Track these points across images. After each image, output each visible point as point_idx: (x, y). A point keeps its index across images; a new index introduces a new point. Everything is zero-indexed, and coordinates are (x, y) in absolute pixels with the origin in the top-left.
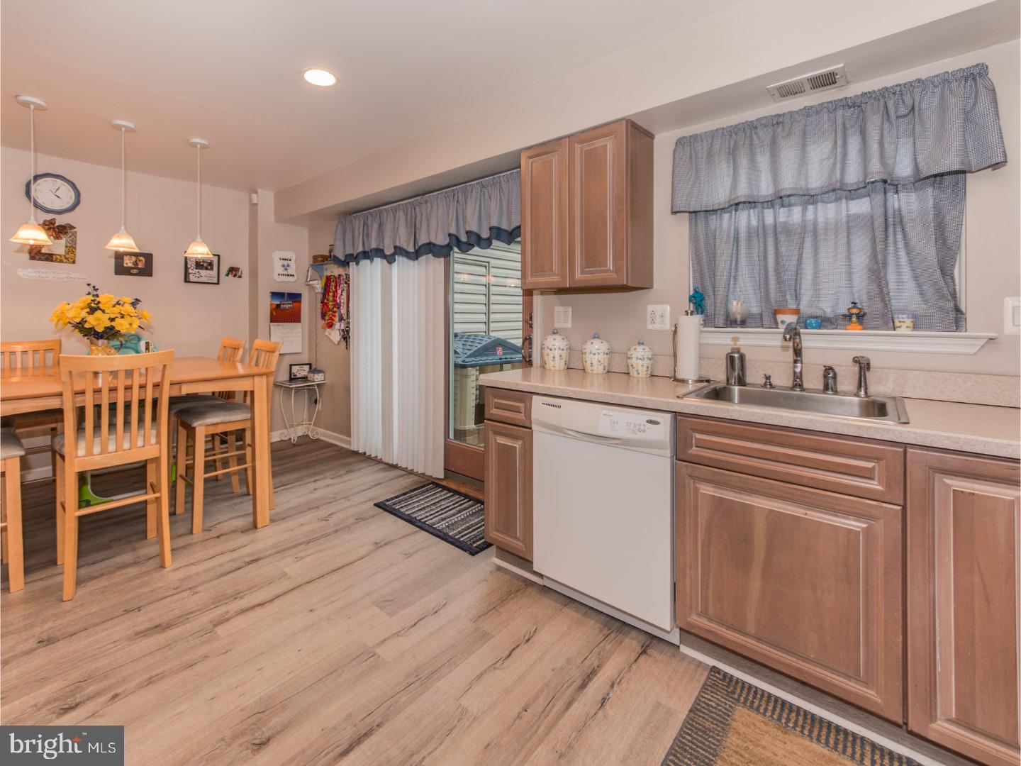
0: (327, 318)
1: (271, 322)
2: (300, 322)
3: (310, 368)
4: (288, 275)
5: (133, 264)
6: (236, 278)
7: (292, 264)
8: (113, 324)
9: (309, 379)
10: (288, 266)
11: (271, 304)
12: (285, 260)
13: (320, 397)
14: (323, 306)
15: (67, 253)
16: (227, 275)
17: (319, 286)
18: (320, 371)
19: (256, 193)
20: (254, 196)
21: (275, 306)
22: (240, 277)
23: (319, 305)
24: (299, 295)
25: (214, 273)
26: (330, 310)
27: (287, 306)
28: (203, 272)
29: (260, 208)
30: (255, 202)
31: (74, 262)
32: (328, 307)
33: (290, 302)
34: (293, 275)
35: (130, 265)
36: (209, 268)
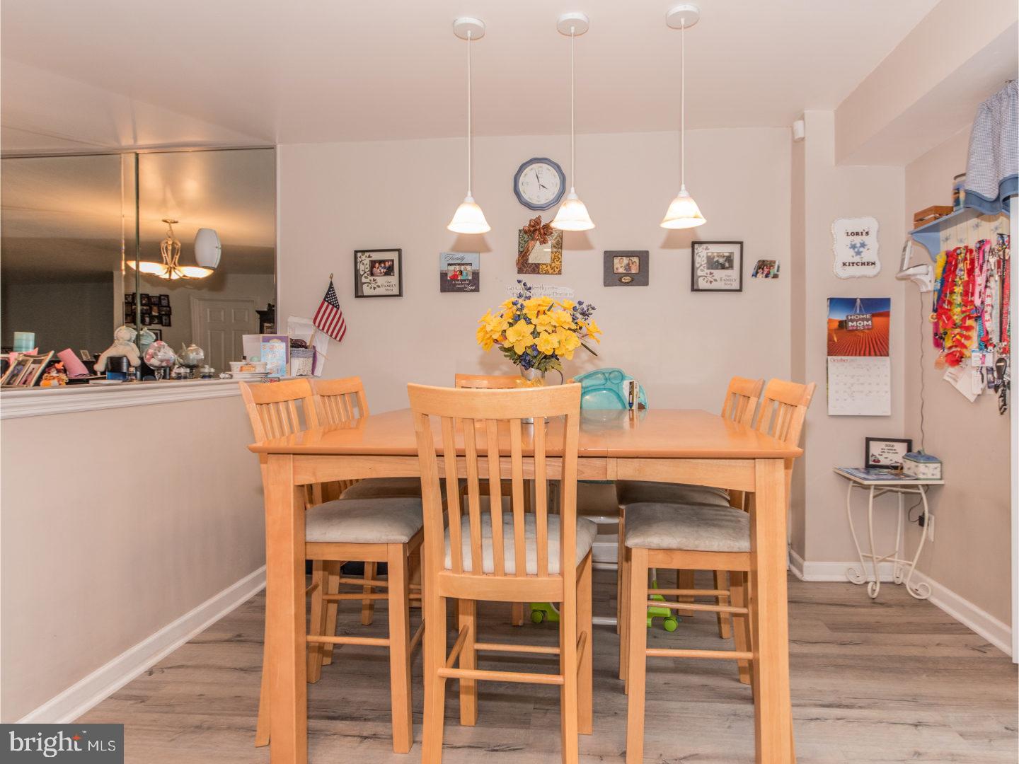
0: (948, 343)
1: (829, 354)
2: (887, 355)
3: (909, 449)
4: (863, 264)
5: (626, 269)
6: (770, 280)
7: (871, 241)
8: (536, 341)
9: (905, 471)
10: (863, 245)
11: (830, 321)
12: (857, 234)
13: (930, 512)
14: (939, 317)
15: (553, 261)
16: (755, 275)
17: (928, 278)
18: (930, 459)
19: (802, 118)
20: (799, 125)
21: (836, 325)
22: (775, 276)
23: (930, 316)
24: (886, 302)
25: (734, 273)
26: (955, 326)
27: (860, 325)
28: (719, 274)
29: (807, 144)
30: (800, 134)
31: (560, 273)
32: (949, 318)
33: (868, 316)
34: (873, 264)
35: (621, 270)
36: (727, 265)
